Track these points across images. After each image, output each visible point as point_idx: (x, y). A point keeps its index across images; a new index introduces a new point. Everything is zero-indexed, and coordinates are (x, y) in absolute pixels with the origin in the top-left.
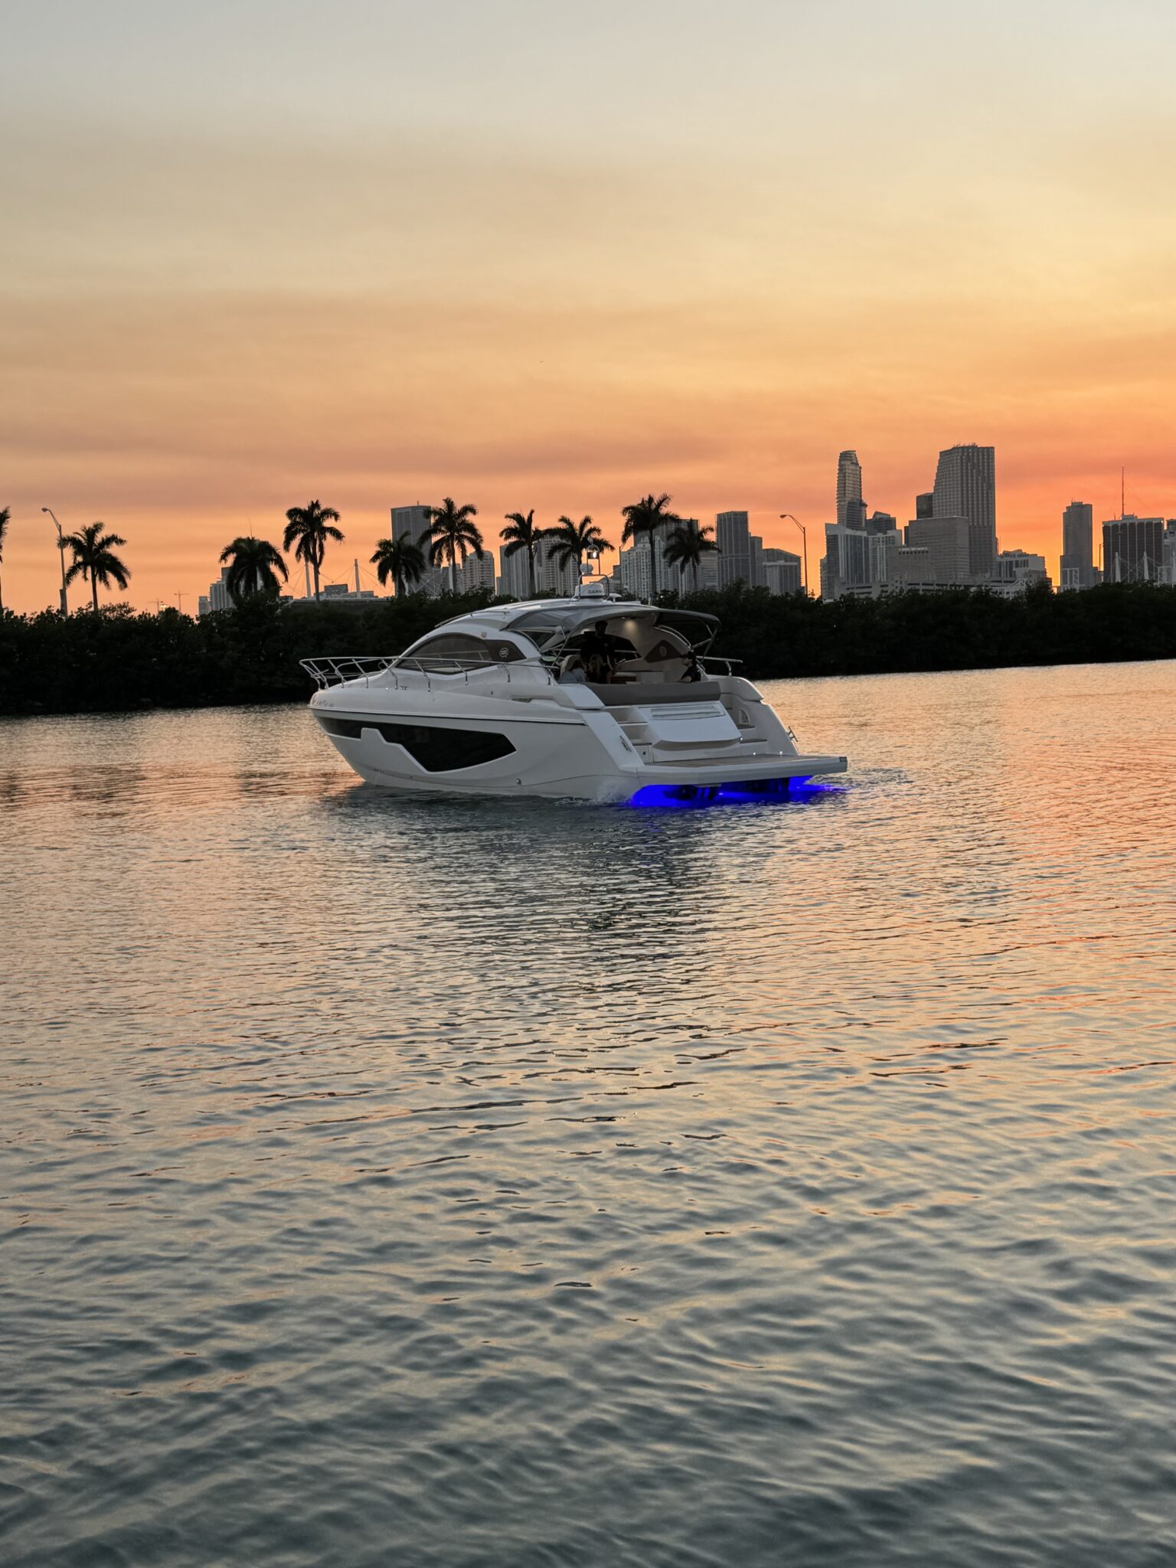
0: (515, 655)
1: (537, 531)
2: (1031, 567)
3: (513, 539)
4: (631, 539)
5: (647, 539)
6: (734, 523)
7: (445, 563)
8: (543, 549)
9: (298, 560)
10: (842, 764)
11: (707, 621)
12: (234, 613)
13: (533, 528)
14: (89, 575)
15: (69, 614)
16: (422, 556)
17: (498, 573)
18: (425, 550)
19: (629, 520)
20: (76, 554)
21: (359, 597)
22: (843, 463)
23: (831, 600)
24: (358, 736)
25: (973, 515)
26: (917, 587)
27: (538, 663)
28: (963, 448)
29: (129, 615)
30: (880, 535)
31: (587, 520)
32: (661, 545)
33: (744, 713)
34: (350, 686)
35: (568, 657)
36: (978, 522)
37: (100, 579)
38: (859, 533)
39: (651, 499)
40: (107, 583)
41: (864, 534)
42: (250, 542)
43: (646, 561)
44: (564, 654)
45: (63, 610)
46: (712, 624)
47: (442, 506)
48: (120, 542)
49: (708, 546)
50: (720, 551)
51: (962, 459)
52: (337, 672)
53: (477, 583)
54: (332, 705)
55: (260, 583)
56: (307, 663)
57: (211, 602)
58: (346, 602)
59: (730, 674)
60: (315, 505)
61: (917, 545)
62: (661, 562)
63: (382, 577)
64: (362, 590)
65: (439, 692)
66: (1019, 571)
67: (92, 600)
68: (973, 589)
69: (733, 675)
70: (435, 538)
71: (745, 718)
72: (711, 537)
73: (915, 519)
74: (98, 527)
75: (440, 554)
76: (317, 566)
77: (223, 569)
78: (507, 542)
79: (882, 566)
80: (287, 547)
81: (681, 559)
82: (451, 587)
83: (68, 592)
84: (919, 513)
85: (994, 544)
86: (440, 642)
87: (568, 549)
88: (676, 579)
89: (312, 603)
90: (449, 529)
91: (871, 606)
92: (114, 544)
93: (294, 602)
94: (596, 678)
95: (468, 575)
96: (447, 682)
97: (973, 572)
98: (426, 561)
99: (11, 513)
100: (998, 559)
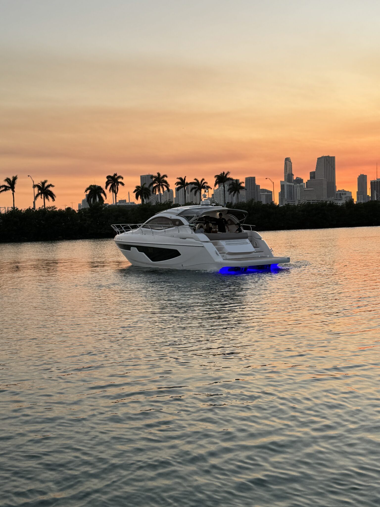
0: (181, 224)
1: (187, 183)
2: (347, 195)
3: (179, 186)
4: (217, 186)
5: (222, 186)
6: (251, 181)
7: (157, 193)
8: (189, 189)
9: (110, 192)
10: (288, 260)
11: (244, 213)
12: (89, 209)
13: (186, 182)
14: (43, 197)
15: (36, 209)
16: (150, 191)
17: (175, 196)
18: (151, 189)
19: (217, 180)
20: (39, 190)
21: (130, 204)
22: (286, 161)
23: (282, 206)
24: (130, 250)
25: (328, 178)
26: (310, 201)
27: (188, 227)
28: (325, 157)
29: (55, 210)
30: (298, 184)
31: (203, 180)
32: (227, 187)
33: (256, 242)
34: (127, 233)
35: (198, 224)
36: (330, 181)
37: (46, 198)
38: (291, 184)
39: (224, 173)
40: (48, 200)
41: (293, 184)
42: (95, 186)
43: (222, 192)
44: (197, 223)
45: (34, 208)
46: (245, 214)
47: (156, 175)
48: (53, 186)
49: (242, 188)
50: (246, 190)
51: (324, 160)
52: (123, 229)
53: (168, 200)
54: (121, 240)
55: (98, 199)
56: (113, 226)
57: (82, 205)
58: (125, 205)
59: (251, 230)
60: (115, 175)
61: (310, 188)
62: (227, 193)
63: (137, 198)
64: (131, 202)
65: (156, 236)
66: (343, 196)
67: (43, 205)
68: (328, 202)
69: (252, 230)
70: (154, 185)
71: (256, 245)
72: (243, 185)
73: (309, 179)
74: (46, 182)
75: (156, 190)
76: (116, 194)
77: (86, 195)
78: (178, 186)
79: (299, 194)
80: (106, 188)
81: (234, 192)
82: (159, 201)
83: (36, 202)
84: (311, 178)
85: (335, 188)
86: (156, 219)
87: (197, 189)
88: (232, 198)
89: (115, 206)
90: (159, 182)
91: (295, 207)
92: (51, 187)
93: (109, 206)
94: (208, 231)
95: (165, 197)
96: (159, 232)
97: (328, 197)
98: (151, 193)
99: (18, 177)
100: (336, 192)
